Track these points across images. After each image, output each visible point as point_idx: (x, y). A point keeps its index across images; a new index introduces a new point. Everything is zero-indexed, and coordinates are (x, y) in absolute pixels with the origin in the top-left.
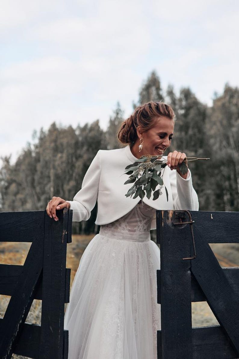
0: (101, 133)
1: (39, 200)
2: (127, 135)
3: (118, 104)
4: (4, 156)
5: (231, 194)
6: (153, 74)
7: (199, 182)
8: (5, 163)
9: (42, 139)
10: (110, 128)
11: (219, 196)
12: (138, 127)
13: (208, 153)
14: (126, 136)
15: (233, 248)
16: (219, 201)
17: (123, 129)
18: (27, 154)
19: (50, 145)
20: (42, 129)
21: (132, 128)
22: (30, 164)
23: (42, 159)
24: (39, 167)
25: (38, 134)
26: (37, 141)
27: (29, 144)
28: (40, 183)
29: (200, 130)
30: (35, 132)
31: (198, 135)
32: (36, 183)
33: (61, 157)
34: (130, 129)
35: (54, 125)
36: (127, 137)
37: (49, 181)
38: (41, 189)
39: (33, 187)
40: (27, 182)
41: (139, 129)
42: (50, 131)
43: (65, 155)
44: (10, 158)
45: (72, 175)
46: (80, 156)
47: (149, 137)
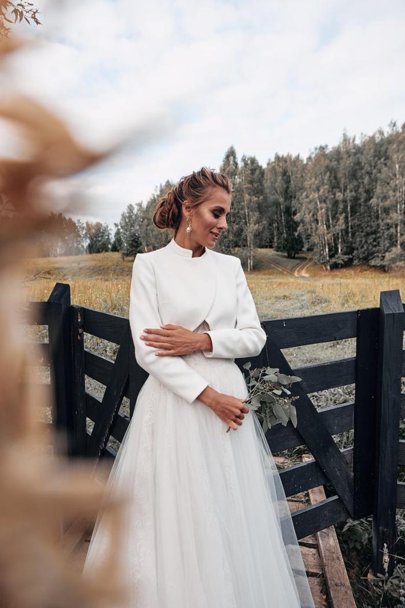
2: (169, 214)
4: (138, 203)
5: (278, 223)
6: (232, 148)
7: (261, 216)
8: (139, 207)
11: (270, 224)
12: (185, 202)
13: (265, 199)
14: (167, 215)
15: (278, 255)
16: (271, 227)
17: (161, 207)
20: (161, 184)
21: (174, 206)
25: (159, 189)
26: (158, 193)
27: (154, 195)
29: (261, 184)
31: (260, 187)
34: (171, 207)
36: (168, 217)
41: (187, 204)
42: (166, 186)
44: (141, 203)
47: (199, 215)
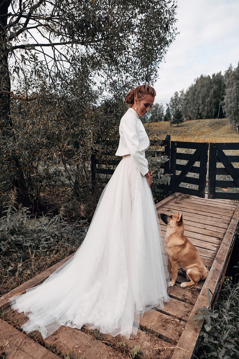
0: (222, 77)
1: (196, 106)
3: (231, 65)
8: (182, 93)
9: (197, 82)
10: (225, 74)
18: (191, 89)
19: (200, 85)
22: (193, 92)
23: (197, 90)
24: (196, 93)
28: (196, 99)
30: (195, 79)
32: (195, 100)
33: (204, 89)
35: (202, 76)
37: (200, 99)
38: (196, 102)
39: (194, 101)
40: (191, 100)
43: (205, 88)
45: (209, 96)
46: (212, 87)
